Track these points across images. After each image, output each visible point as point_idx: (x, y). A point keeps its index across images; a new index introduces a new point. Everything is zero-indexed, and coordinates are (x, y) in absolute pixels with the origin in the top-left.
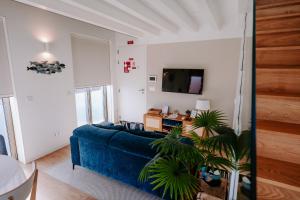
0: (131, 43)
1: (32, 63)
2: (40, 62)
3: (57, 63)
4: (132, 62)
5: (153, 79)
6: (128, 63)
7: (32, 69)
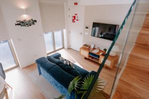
0: (76, 4)
1: (17, 21)
2: (22, 20)
3: (32, 20)
4: (76, 16)
5: (87, 28)
6: (75, 17)
7: (18, 24)
